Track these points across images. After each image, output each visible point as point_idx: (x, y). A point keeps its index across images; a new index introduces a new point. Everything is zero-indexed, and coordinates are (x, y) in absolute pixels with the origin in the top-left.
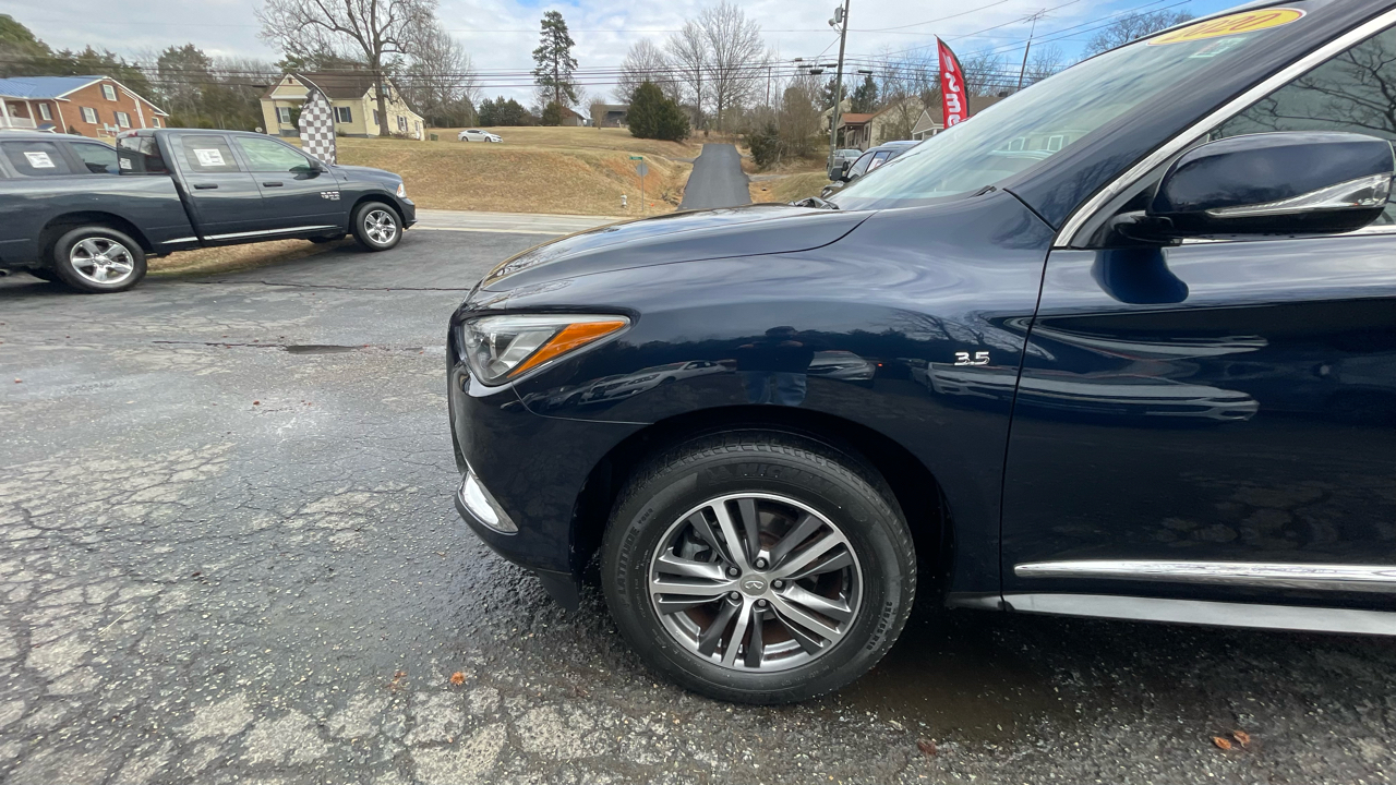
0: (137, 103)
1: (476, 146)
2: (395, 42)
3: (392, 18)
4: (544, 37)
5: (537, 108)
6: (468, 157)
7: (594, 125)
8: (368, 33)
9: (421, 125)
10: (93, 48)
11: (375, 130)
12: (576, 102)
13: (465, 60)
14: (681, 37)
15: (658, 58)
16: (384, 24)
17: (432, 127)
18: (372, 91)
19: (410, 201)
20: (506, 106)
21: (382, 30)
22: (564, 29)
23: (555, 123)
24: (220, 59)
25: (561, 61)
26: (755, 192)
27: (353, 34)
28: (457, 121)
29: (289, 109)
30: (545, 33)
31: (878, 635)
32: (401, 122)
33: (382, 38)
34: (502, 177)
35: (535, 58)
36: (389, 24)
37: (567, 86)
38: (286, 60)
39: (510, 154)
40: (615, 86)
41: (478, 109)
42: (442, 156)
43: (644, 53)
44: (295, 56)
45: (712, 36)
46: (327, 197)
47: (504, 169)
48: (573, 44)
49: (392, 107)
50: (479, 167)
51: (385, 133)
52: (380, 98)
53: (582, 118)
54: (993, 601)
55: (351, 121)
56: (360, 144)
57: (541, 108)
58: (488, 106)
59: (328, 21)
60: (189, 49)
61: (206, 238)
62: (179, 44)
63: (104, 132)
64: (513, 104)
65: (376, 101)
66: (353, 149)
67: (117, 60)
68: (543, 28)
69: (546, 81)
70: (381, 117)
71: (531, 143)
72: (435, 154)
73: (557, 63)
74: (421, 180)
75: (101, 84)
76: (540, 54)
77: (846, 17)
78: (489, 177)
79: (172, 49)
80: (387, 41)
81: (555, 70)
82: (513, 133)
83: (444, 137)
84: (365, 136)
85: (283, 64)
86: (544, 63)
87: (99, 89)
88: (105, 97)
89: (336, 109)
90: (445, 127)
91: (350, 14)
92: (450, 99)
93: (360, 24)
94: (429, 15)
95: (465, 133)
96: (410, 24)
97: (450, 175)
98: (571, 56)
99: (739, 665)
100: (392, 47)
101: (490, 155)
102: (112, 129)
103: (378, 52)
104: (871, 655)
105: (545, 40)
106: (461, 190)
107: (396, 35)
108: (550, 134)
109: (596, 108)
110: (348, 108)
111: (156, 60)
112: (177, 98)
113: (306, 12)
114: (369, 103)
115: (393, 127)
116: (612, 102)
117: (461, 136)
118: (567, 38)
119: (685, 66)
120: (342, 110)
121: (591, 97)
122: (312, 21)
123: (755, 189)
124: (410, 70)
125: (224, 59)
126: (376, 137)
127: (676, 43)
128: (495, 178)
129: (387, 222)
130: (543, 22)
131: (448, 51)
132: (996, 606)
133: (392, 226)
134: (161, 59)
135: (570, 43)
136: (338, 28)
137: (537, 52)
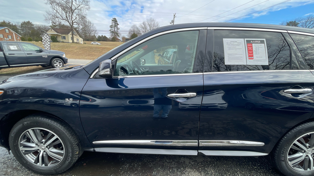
0: (14, 34)
1: (95, 46)
2: (77, 23)
3: (76, 18)
4: (112, 23)
5: (110, 38)
6: (91, 48)
7: (123, 42)
8: (70, 21)
9: (82, 41)
10: (5, 21)
11: (71, 41)
12: (119, 37)
13: (94, 27)
14: (142, 25)
15: (137, 28)
16: (74, 19)
17: (86, 41)
18: (71, 33)
19: (66, 58)
20: (103, 37)
21: (74, 20)
22: (117, 22)
23: (114, 41)
24: (36, 24)
25: (116, 28)
26: (156, 57)
27: (67, 21)
28: (92, 40)
29: (51, 36)
30: (112, 22)
31: (69, 158)
32: (77, 40)
33: (74, 22)
34: (98, 53)
35: (110, 27)
36: (75, 19)
37: (117, 33)
38: (52, 25)
39: (101, 47)
40: (128, 34)
41: (97, 38)
42: (85, 48)
43: (134, 27)
44: (54, 24)
45: (149, 25)
46: (44, 57)
47: (99, 51)
48: (119, 25)
49: (75, 37)
50: (93, 50)
51: (73, 42)
52: (73, 34)
53: (120, 40)
54: (92, 150)
55: (65, 39)
56: (66, 44)
57: (111, 38)
58: (99, 37)
59: (61, 18)
60: (29, 22)
61: (11, 66)
62: (26, 21)
63: (5, 40)
64: (105, 37)
65: (71, 35)
66: (64, 45)
67: (11, 24)
68: (112, 21)
69: (112, 32)
70: (72, 38)
71: (107, 45)
72: (84, 47)
73: (115, 28)
74: (80, 53)
75: (5, 29)
76: (111, 27)
77: (174, 22)
78: (95, 53)
79: (24, 22)
80: (75, 22)
81: (115, 30)
82: (104, 43)
83: (88, 43)
84: (69, 43)
85: (51, 26)
86: (112, 28)
87: (4, 30)
88: (6, 32)
89: (62, 36)
90: (89, 41)
91: (66, 17)
92: (90, 35)
93: (68, 19)
94: (85, 18)
95: (92, 43)
96: (80, 19)
97: (87, 52)
98: (118, 27)
99: (43, 166)
100: (76, 24)
101: (96, 48)
102: (7, 39)
103: (73, 24)
104: (69, 162)
105: (112, 24)
106: (89, 55)
107: (77, 21)
108: (112, 43)
109: (123, 38)
110: (65, 36)
111: (20, 24)
112: (25, 32)
113: (56, 15)
114: (70, 36)
115: (75, 41)
116: (127, 37)
117: (91, 43)
118: (117, 23)
119: (143, 30)
120: (63, 37)
121: (122, 36)
122: (57, 18)
123: (156, 56)
124: (82, 29)
125: (37, 25)
126: (71, 43)
127: (141, 25)
128: (97, 53)
129: (60, 63)
130: (112, 20)
131: (90, 25)
132: (92, 151)
133: (61, 64)
134: (22, 24)
135: (118, 24)
136: (63, 19)
137: (110, 26)
